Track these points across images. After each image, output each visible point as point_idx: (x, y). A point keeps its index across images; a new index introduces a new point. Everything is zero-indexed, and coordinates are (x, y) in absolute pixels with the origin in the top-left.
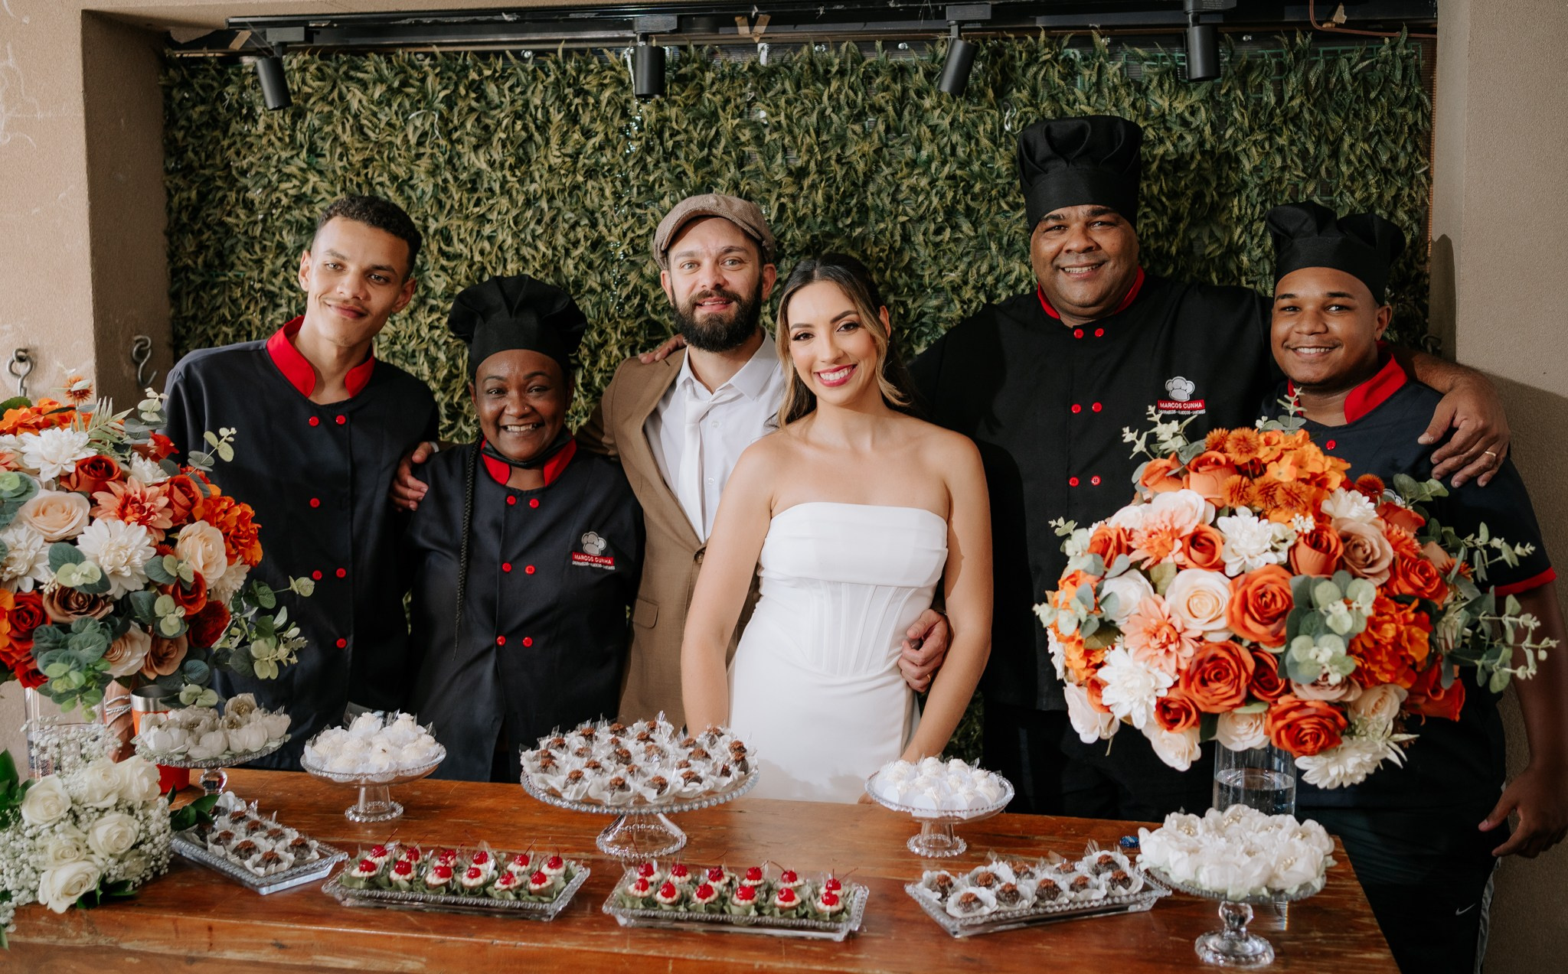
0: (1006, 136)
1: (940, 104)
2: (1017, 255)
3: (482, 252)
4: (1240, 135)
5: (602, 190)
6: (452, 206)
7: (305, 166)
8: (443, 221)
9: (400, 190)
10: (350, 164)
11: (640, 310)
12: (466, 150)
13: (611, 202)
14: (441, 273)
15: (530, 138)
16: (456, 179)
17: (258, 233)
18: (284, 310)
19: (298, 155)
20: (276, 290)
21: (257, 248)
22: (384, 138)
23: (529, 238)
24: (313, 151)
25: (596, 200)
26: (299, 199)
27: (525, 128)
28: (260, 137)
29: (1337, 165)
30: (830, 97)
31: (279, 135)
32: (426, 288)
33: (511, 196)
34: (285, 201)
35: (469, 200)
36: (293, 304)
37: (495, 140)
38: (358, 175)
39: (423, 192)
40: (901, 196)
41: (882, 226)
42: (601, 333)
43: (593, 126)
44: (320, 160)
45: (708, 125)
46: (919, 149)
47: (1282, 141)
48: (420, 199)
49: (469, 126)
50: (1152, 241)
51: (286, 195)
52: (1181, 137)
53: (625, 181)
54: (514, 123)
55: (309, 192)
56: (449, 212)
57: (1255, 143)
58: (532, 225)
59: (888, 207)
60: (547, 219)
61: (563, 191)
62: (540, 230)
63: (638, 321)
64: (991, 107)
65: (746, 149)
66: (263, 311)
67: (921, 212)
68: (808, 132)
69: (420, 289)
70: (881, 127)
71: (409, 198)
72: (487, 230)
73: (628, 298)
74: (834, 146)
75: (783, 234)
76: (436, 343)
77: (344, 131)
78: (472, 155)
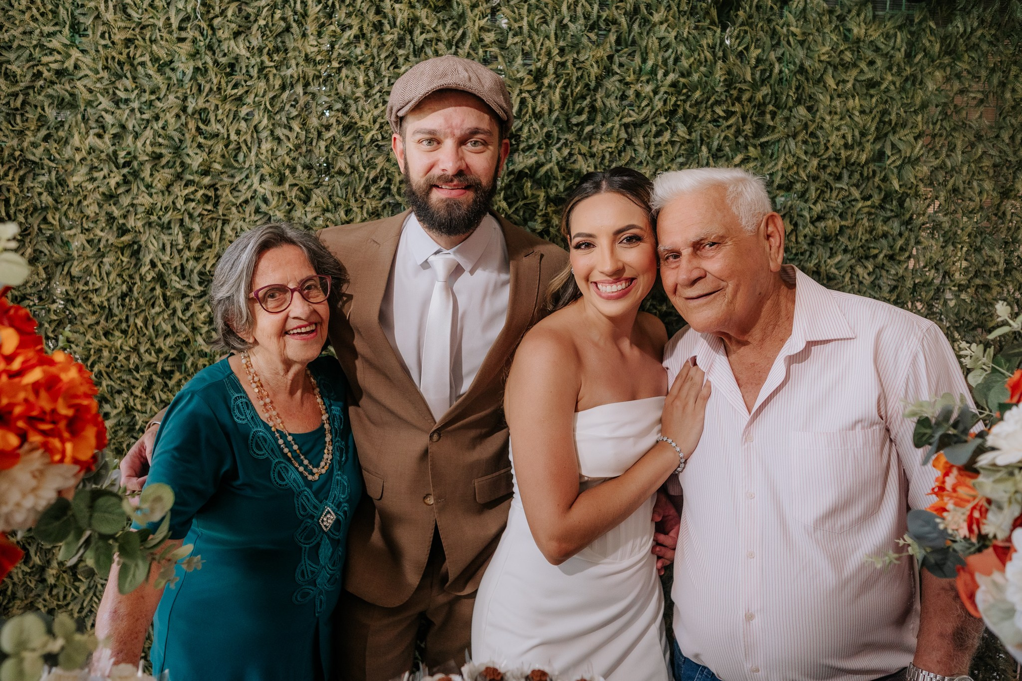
0: (724, 51)
1: (667, 20)
2: (725, 158)
3: (238, 132)
4: (925, 61)
5: (355, 79)
6: (211, 90)
7: (68, 43)
8: (201, 104)
9: (160, 70)
10: (113, 43)
11: (386, 191)
12: (226, 35)
13: (363, 89)
14: (198, 151)
15: (288, 29)
16: (216, 63)
17: (18, 103)
18: (45, 179)
19: (61, 32)
20: (37, 160)
21: (18, 118)
22: (146, 19)
23: (284, 119)
24: (76, 29)
25: (349, 88)
26: (60, 73)
27: (283, 19)
28: (23, 12)
29: (1003, 92)
30: (569, 8)
31: (42, 10)
32: (183, 164)
33: (268, 80)
34: (46, 74)
35: (227, 83)
36: (54, 173)
37: (255, 27)
38: (121, 54)
39: (184, 73)
40: (625, 103)
41: (610, 125)
42: (348, 212)
43: (349, 21)
44: (83, 39)
45: (456, 26)
46: (644, 61)
47: (961, 66)
48: (180, 81)
49: (230, 13)
50: (842, 152)
51: (49, 71)
52: (871, 63)
53: (377, 72)
54: (274, 13)
55: (71, 68)
56: (207, 95)
57: (938, 68)
58: (287, 107)
59: (617, 109)
60: (302, 102)
61: (319, 77)
62: (294, 113)
63: (383, 202)
64: (713, 23)
65: (489, 49)
66: (22, 180)
67: (644, 114)
68: (547, 37)
69: (177, 164)
70: (613, 38)
71: (169, 78)
72: (244, 111)
73: (375, 181)
74: (570, 52)
75: (521, 129)
76: (191, 216)
77: (107, 7)
78: (232, 42)
